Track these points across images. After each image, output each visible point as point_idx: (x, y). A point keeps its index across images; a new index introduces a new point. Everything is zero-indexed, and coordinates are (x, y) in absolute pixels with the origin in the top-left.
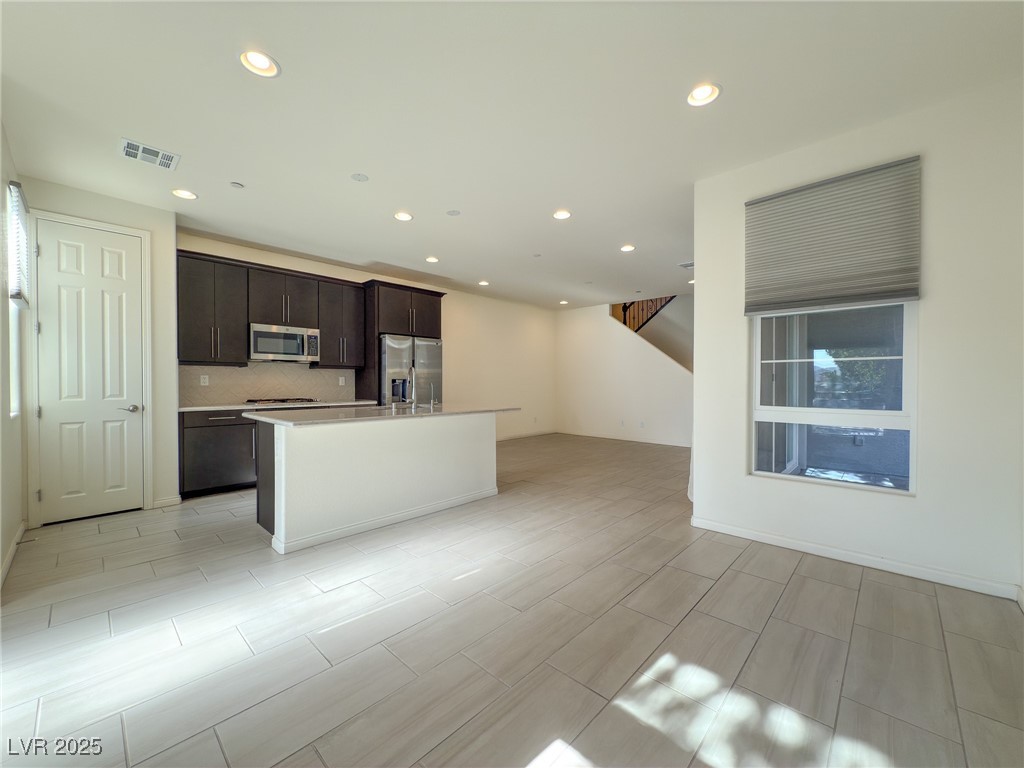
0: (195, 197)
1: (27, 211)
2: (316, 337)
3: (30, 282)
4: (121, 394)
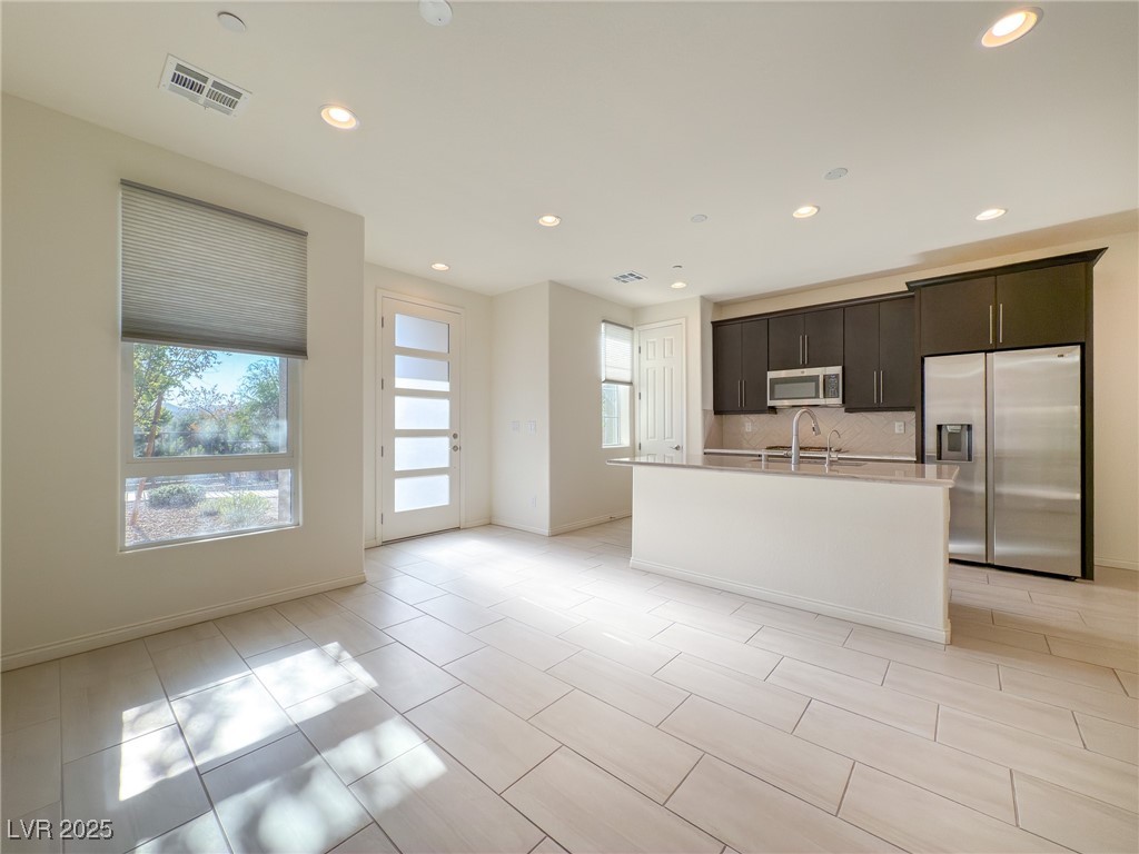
1: (632, 329)
2: (837, 376)
3: (632, 370)
4: (672, 437)
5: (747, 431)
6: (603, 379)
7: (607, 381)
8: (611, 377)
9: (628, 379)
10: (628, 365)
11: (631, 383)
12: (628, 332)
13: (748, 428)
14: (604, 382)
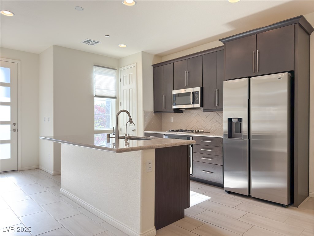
0: (126, 46)
1: (116, 70)
2: (198, 92)
3: (117, 91)
5: (171, 121)
6: (94, 96)
7: (96, 96)
8: (97, 94)
9: (114, 95)
11: (115, 98)
12: (113, 72)
13: (172, 120)
14: (94, 97)
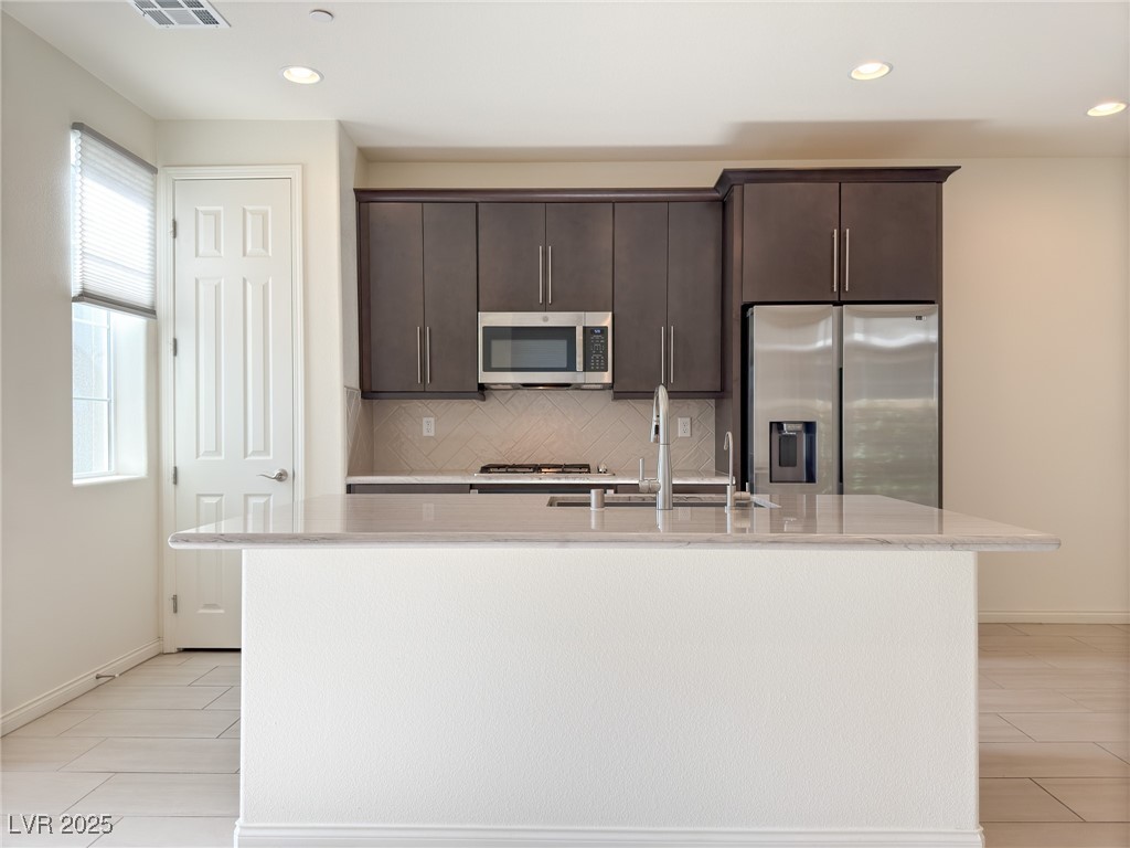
1: (153, 170)
2: (603, 330)
3: (154, 277)
4: (266, 451)
5: (425, 434)
7: (86, 296)
8: (97, 286)
9: (143, 299)
10: (142, 260)
11: (150, 312)
12: (142, 175)
13: (429, 427)
14: (75, 299)
